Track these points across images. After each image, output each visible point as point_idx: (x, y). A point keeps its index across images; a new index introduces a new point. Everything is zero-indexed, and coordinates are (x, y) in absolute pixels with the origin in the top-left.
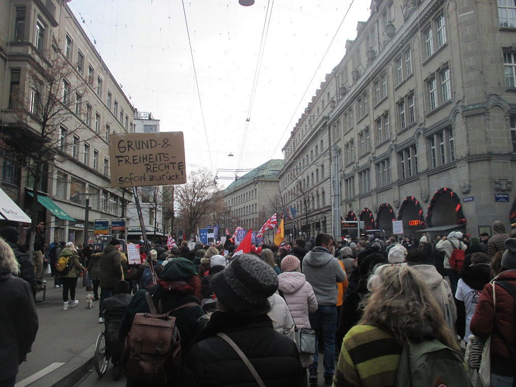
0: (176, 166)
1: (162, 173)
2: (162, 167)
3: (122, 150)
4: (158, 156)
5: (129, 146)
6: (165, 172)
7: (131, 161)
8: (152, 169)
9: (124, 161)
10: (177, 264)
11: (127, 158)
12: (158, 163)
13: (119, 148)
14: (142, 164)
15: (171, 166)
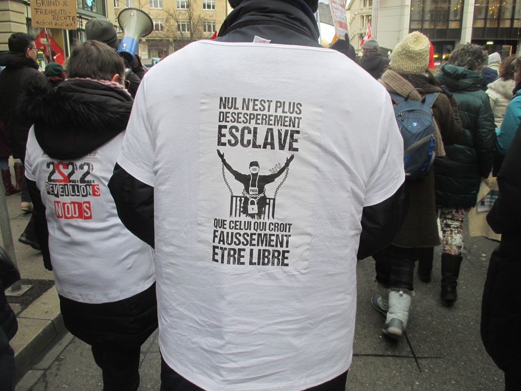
0: (71, 18)
1: (62, 22)
2: (63, 18)
3: (39, 5)
4: (60, 11)
5: (43, 3)
6: (64, 21)
7: (44, 12)
8: (56, 19)
9: (40, 12)
10: (52, 67)
11: (41, 11)
12: (60, 15)
13: (37, 3)
14: (50, 15)
15: (68, 18)
